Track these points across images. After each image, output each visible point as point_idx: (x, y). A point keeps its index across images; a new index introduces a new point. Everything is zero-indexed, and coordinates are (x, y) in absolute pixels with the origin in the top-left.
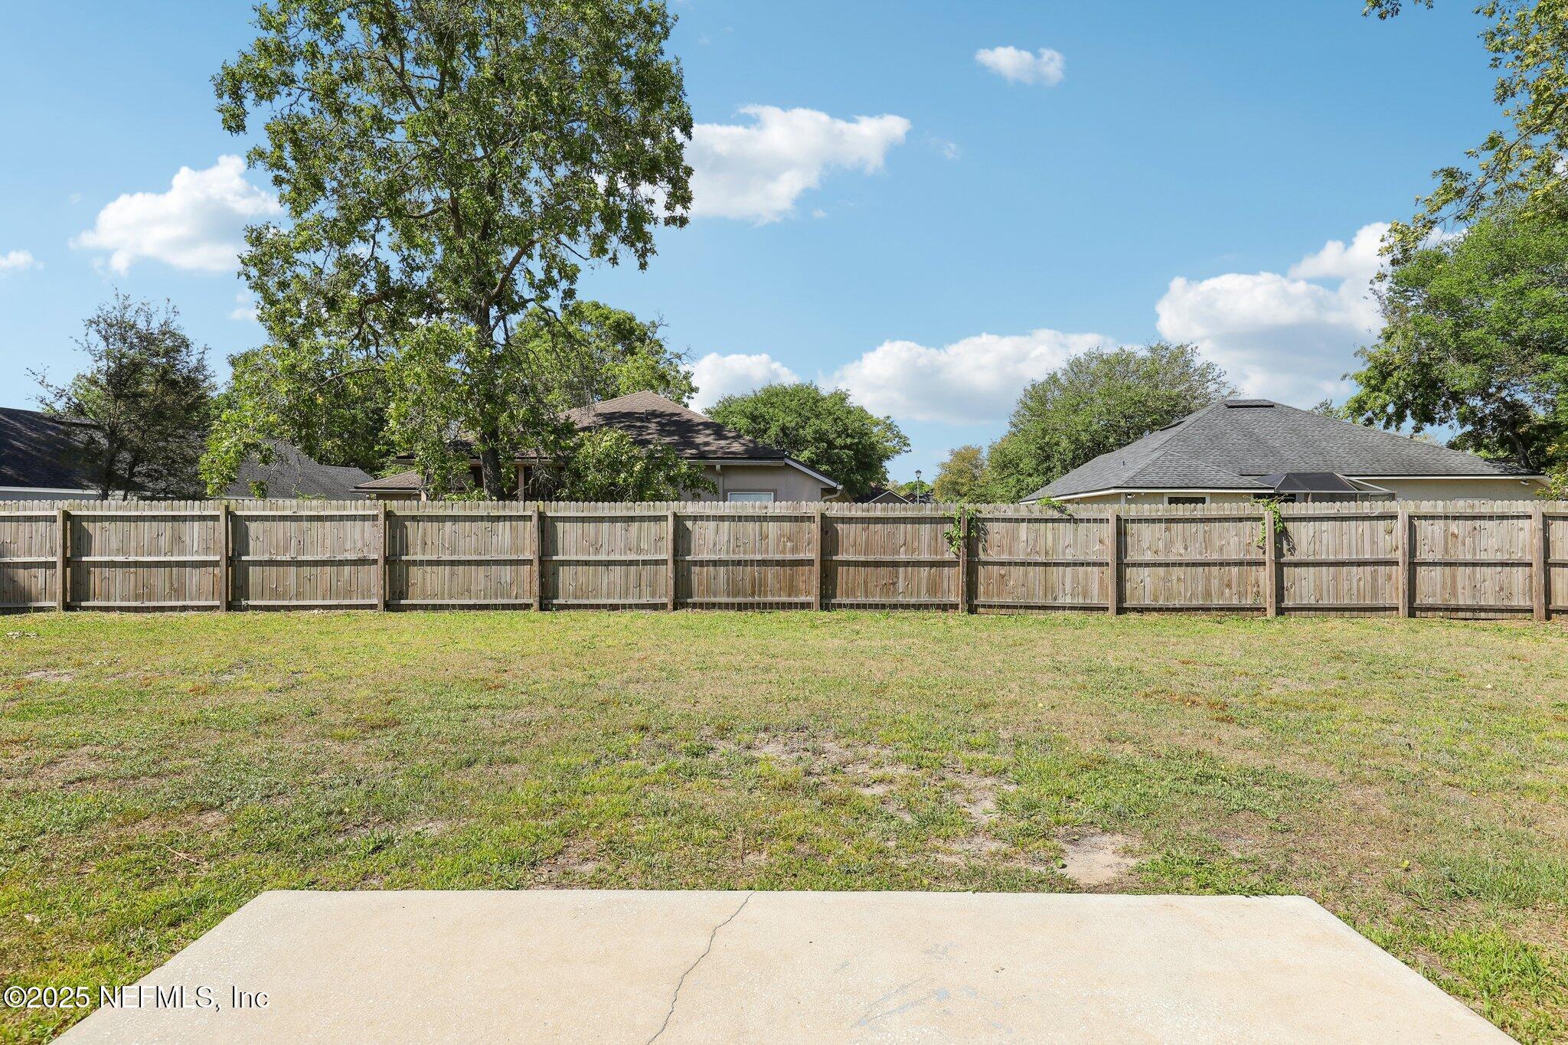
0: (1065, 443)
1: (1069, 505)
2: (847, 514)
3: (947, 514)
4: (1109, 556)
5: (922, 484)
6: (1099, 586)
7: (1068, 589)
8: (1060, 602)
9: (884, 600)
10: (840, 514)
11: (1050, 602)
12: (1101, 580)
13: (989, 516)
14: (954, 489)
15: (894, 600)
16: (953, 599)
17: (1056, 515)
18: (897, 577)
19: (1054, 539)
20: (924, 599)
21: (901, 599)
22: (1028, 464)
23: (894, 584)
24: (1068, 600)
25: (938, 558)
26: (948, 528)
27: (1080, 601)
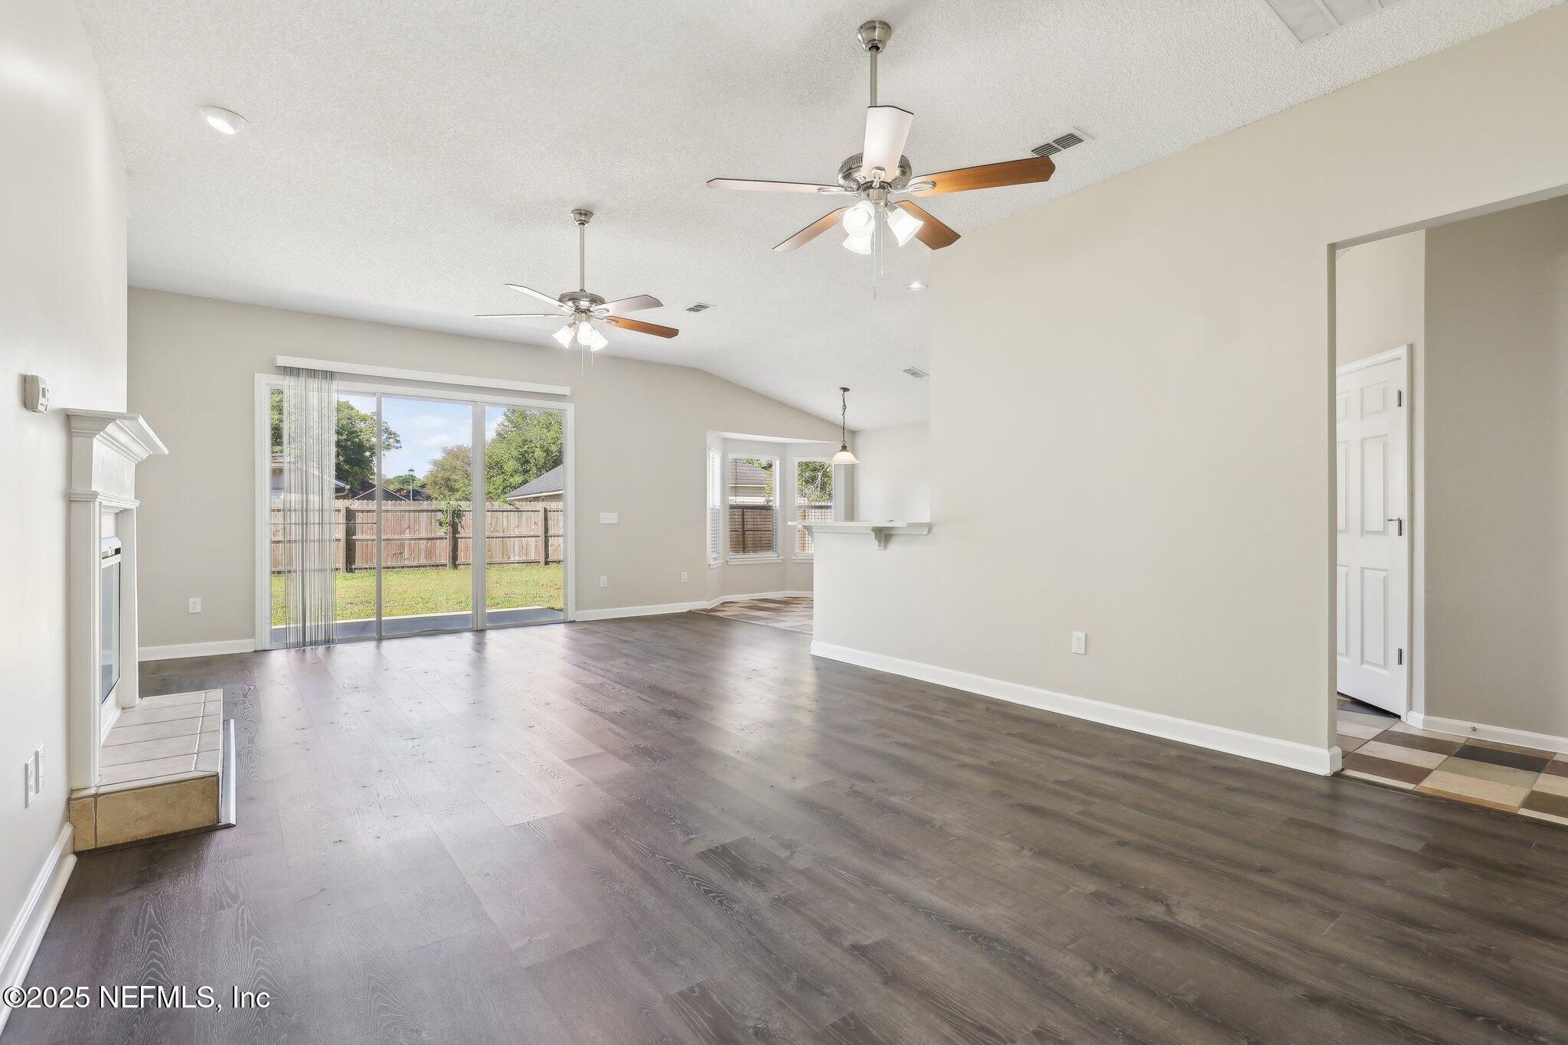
0: (539, 453)
1: (516, 502)
2: (366, 508)
3: (439, 508)
4: (540, 531)
5: (413, 478)
6: (534, 551)
7: (517, 552)
8: (512, 559)
9: (394, 564)
10: (360, 508)
11: (505, 560)
12: (536, 546)
13: (466, 509)
14: (447, 486)
15: (402, 564)
16: (443, 561)
17: (509, 508)
18: (404, 549)
19: (508, 522)
20: (423, 561)
21: (407, 563)
22: (510, 465)
23: (401, 553)
24: (517, 558)
25: (433, 536)
26: (439, 516)
27: (524, 558)
